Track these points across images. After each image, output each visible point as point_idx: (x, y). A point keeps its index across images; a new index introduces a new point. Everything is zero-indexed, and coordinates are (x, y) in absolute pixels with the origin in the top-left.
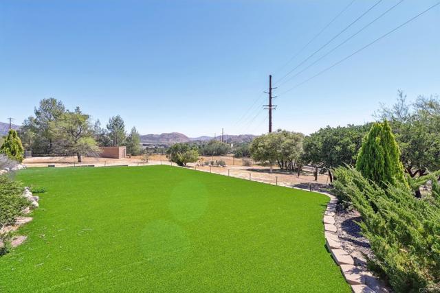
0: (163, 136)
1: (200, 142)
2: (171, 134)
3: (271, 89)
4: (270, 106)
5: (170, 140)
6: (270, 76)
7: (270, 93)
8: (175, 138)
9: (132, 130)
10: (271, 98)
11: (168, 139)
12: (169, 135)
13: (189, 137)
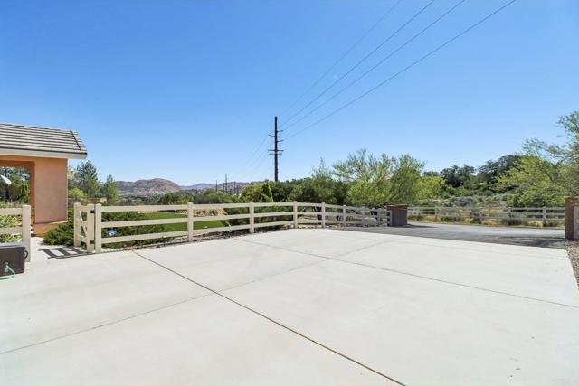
0: (138, 184)
1: (196, 191)
2: (151, 181)
3: (276, 132)
4: (276, 150)
5: (151, 189)
6: (276, 118)
7: (276, 137)
8: (159, 186)
9: (108, 179)
10: (276, 142)
11: (147, 189)
12: (148, 182)
13: (180, 184)
